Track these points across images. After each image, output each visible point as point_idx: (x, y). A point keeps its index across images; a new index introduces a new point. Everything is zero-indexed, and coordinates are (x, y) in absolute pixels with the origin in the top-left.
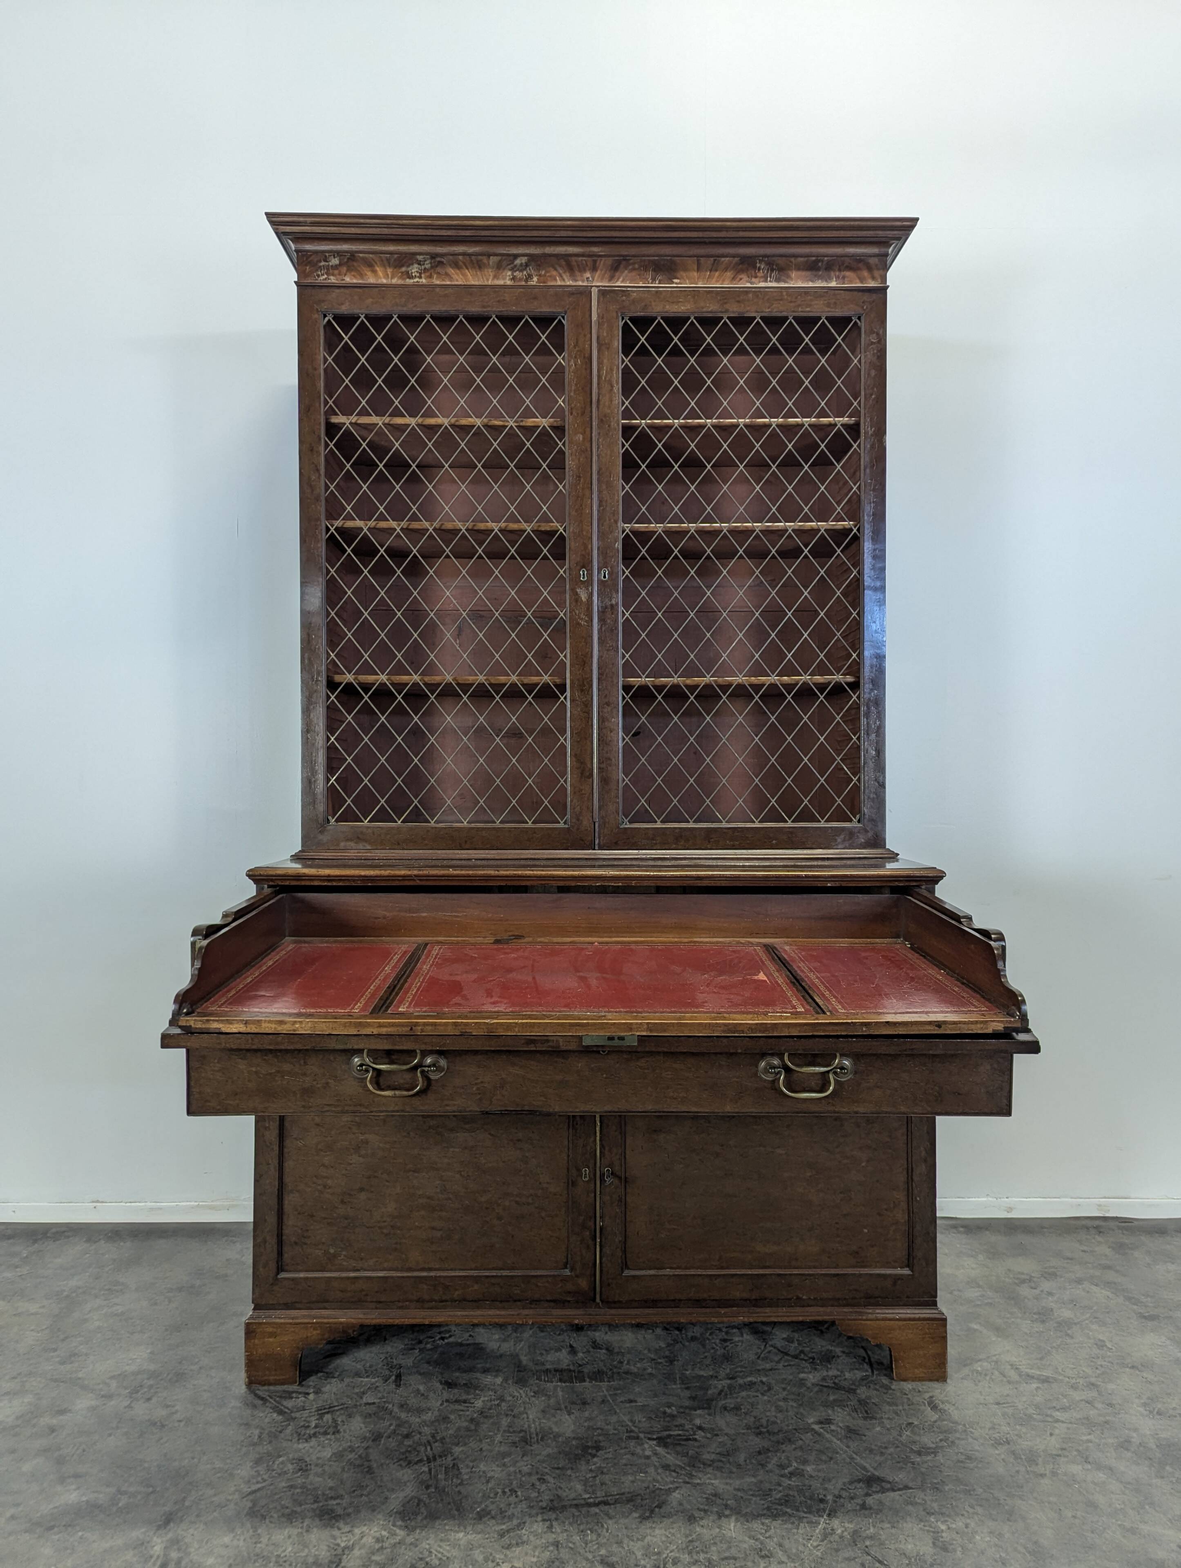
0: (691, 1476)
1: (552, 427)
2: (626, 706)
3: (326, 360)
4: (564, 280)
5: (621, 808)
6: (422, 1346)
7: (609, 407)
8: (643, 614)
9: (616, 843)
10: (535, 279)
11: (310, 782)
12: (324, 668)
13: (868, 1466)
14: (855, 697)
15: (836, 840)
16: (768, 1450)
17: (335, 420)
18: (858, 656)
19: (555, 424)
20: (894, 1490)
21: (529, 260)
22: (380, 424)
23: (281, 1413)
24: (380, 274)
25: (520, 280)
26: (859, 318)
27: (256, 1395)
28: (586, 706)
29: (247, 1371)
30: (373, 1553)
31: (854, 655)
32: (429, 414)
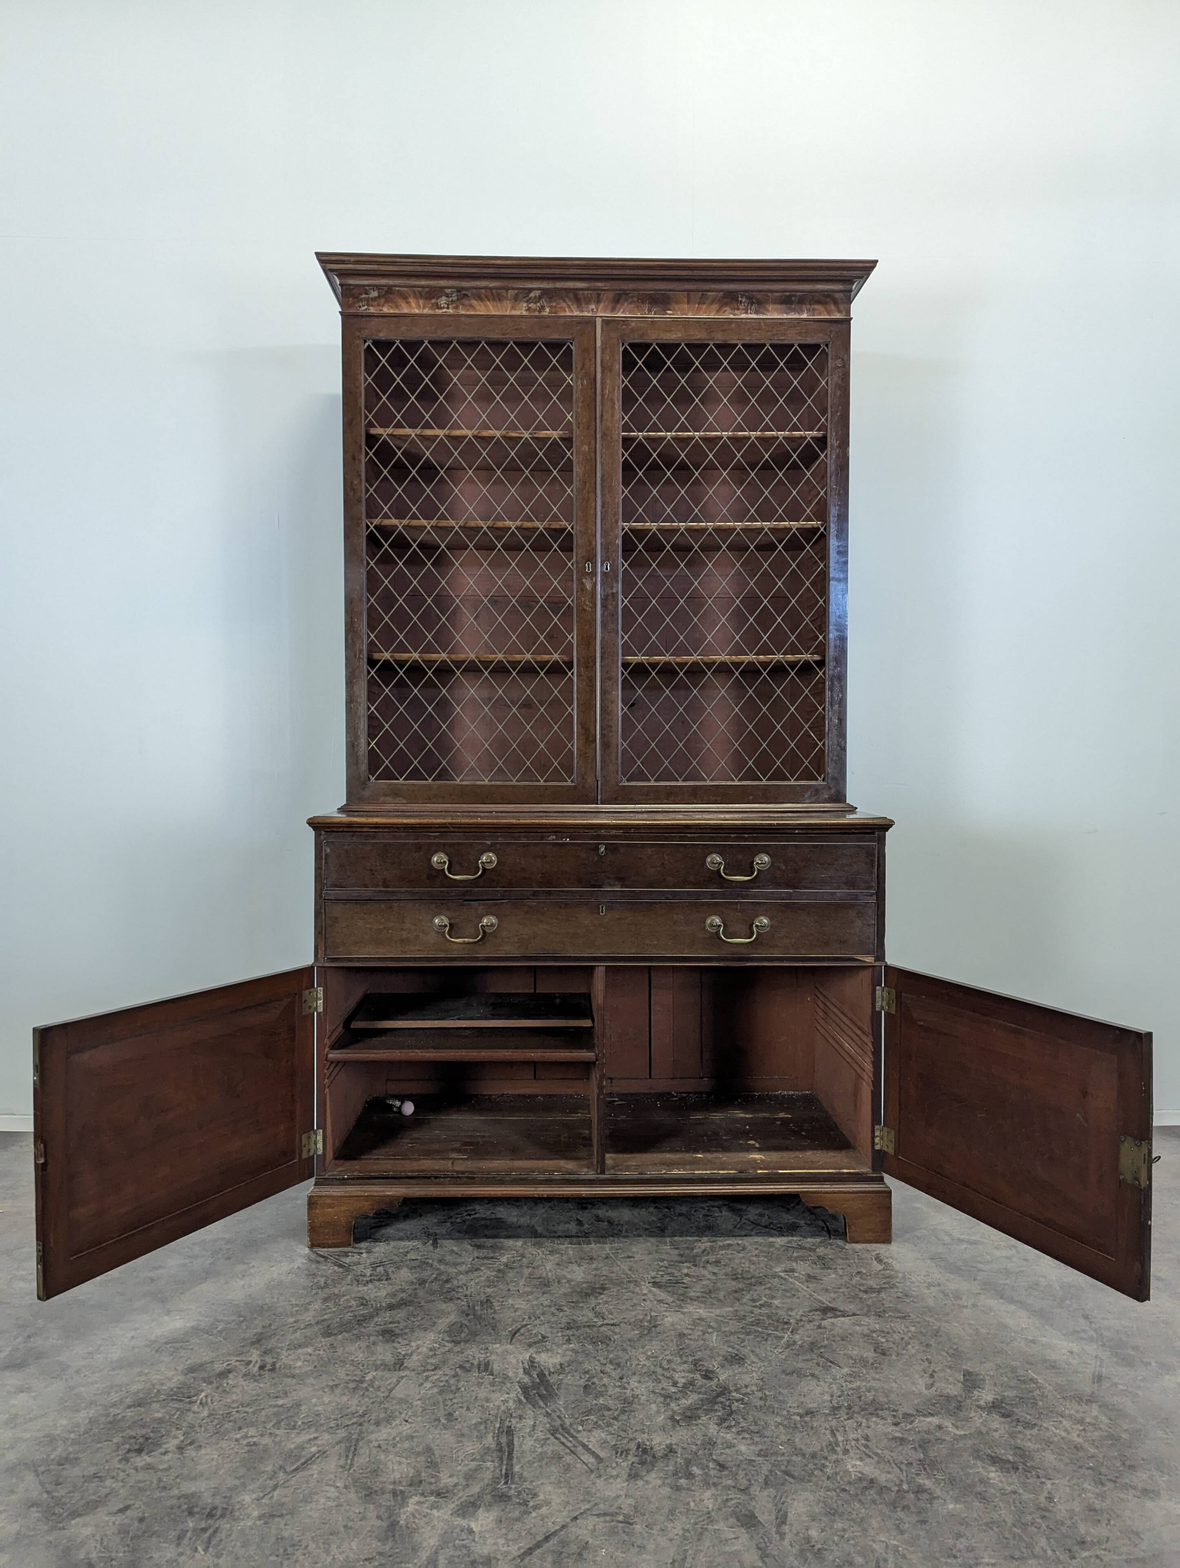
0: (680, 1307)
1: (561, 439)
2: (625, 681)
3: (366, 379)
4: (572, 311)
5: (620, 769)
6: (453, 1220)
7: (611, 422)
8: (640, 601)
9: (616, 799)
10: (547, 310)
11: (353, 745)
12: (365, 647)
13: (824, 1301)
14: (821, 673)
15: (803, 796)
16: (743, 1290)
17: (373, 431)
18: (824, 638)
19: (564, 436)
20: (844, 1316)
21: (542, 294)
22: (413, 435)
23: (340, 1266)
24: (414, 305)
25: (535, 310)
26: (827, 345)
27: (318, 1254)
28: (591, 681)
29: (310, 1236)
30: (428, 1358)
31: (821, 637)
32: (456, 426)
